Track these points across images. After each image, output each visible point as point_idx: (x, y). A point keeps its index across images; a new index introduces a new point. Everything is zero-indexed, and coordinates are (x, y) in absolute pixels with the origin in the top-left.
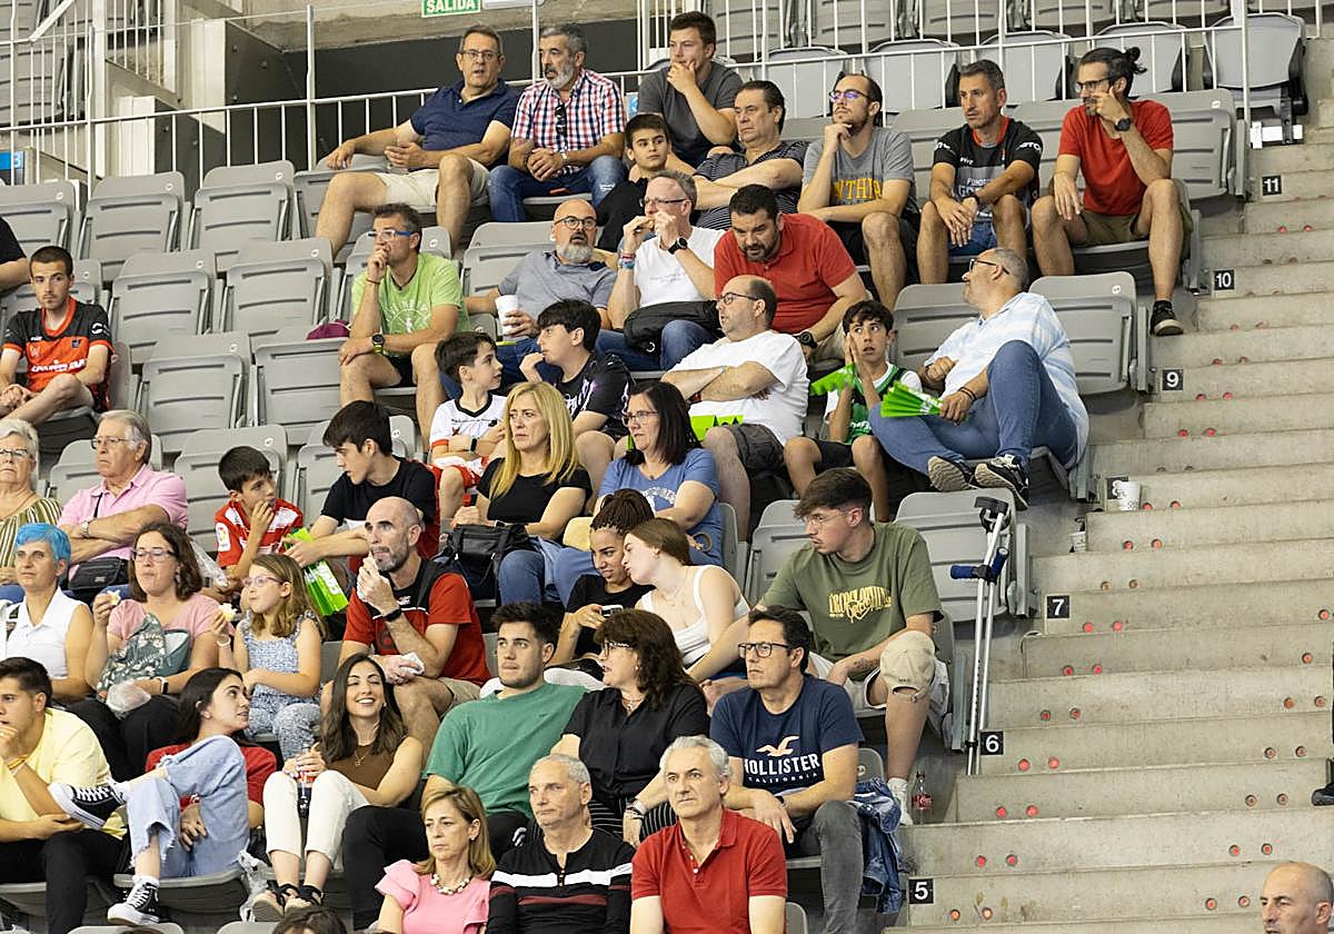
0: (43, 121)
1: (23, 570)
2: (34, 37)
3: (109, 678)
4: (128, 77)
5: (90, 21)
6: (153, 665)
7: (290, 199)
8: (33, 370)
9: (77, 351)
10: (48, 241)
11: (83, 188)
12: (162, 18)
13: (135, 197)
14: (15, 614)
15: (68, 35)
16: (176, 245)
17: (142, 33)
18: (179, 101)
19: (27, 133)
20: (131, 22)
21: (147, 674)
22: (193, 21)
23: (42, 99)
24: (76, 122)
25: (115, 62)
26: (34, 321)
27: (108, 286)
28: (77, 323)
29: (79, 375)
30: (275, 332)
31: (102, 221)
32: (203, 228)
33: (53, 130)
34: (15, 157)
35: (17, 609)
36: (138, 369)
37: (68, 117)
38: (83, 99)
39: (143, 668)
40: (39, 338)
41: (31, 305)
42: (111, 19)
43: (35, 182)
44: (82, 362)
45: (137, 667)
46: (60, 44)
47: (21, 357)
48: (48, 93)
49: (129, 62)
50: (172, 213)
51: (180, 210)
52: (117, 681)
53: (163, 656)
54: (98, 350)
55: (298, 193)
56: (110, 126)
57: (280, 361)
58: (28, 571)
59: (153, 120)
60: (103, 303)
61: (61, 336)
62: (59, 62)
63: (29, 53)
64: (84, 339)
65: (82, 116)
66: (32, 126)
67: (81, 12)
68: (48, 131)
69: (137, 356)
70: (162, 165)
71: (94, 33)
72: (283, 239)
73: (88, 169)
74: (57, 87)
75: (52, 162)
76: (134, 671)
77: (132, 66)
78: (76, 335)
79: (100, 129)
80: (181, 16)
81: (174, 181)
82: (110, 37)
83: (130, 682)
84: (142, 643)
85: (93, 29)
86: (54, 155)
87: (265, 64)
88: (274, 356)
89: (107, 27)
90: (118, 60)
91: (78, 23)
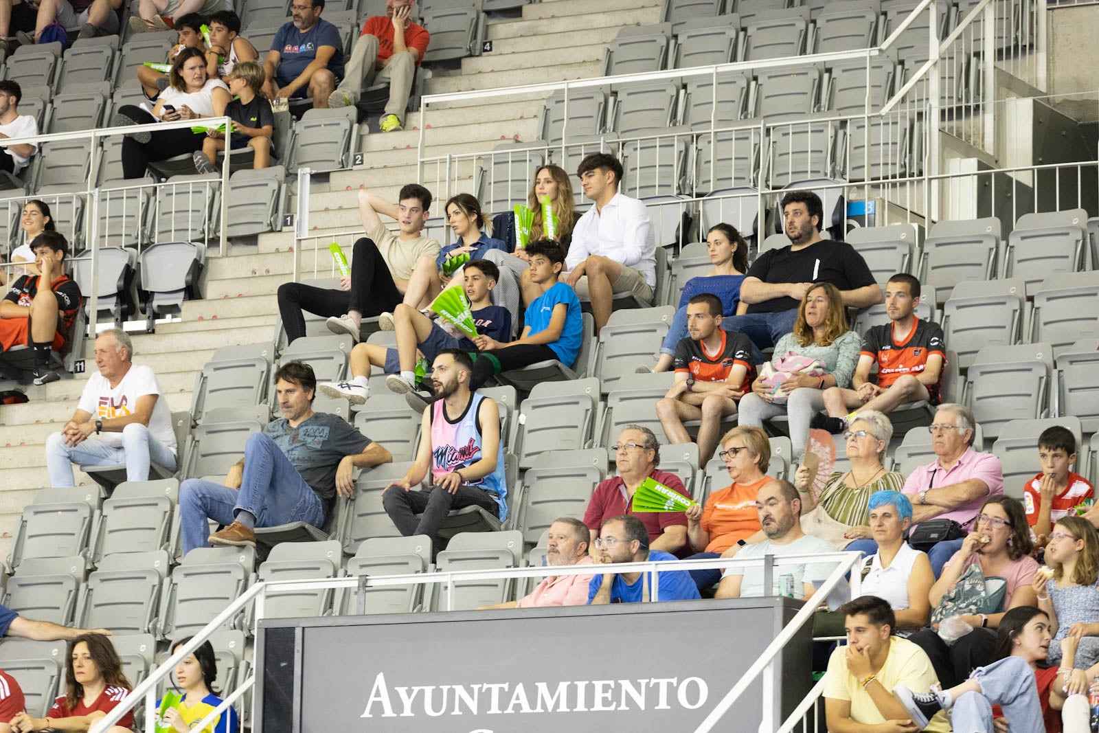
0: (890, 177)
1: (876, 529)
2: (885, 110)
3: (941, 613)
4: (957, 143)
5: (927, 99)
6: (975, 604)
7: (1084, 239)
8: (883, 372)
9: (918, 358)
10: (894, 271)
11: (921, 230)
12: (983, 97)
13: (962, 237)
14: (870, 562)
15: (910, 110)
16: (994, 274)
17: (968, 108)
18: (996, 162)
19: (877, 186)
20: (959, 100)
21: (970, 611)
22: (1007, 99)
23: (890, 160)
24: (915, 178)
25: (946, 131)
26: (885, 333)
27: (941, 306)
28: (919, 337)
29: (919, 377)
30: (1072, 344)
31: (937, 255)
32: (1015, 262)
33: (898, 184)
34: (869, 205)
35: (872, 558)
36: (964, 372)
37: (910, 173)
38: (921, 160)
39: (967, 606)
40: (889, 347)
41: (882, 321)
42: (943, 98)
43: (883, 225)
44: (921, 367)
45: (963, 605)
46: (903, 117)
47: (874, 362)
48: (894, 155)
49: (957, 131)
50: (991, 249)
51: (997, 247)
52: (947, 616)
53: (983, 598)
54: (934, 359)
55: (1091, 234)
56: (943, 183)
57: (1076, 366)
58: (880, 529)
59: (976, 177)
60: (937, 320)
61: (906, 346)
62: (903, 131)
63: (880, 124)
64: (923, 349)
65: (921, 173)
66: (881, 181)
67: (920, 93)
68: (894, 185)
69: (964, 362)
70: (983, 211)
71: (930, 109)
72: (1078, 271)
73: (926, 215)
74: (901, 151)
75: (897, 210)
76: (961, 608)
77: (959, 135)
78: (918, 346)
79: (935, 183)
80: (998, 96)
81: (992, 225)
82: (943, 112)
83: (957, 617)
84: (967, 587)
85: (930, 106)
86: (898, 204)
87: (1064, 133)
88: (1071, 362)
89: (941, 103)
90: (949, 131)
91: (918, 100)
